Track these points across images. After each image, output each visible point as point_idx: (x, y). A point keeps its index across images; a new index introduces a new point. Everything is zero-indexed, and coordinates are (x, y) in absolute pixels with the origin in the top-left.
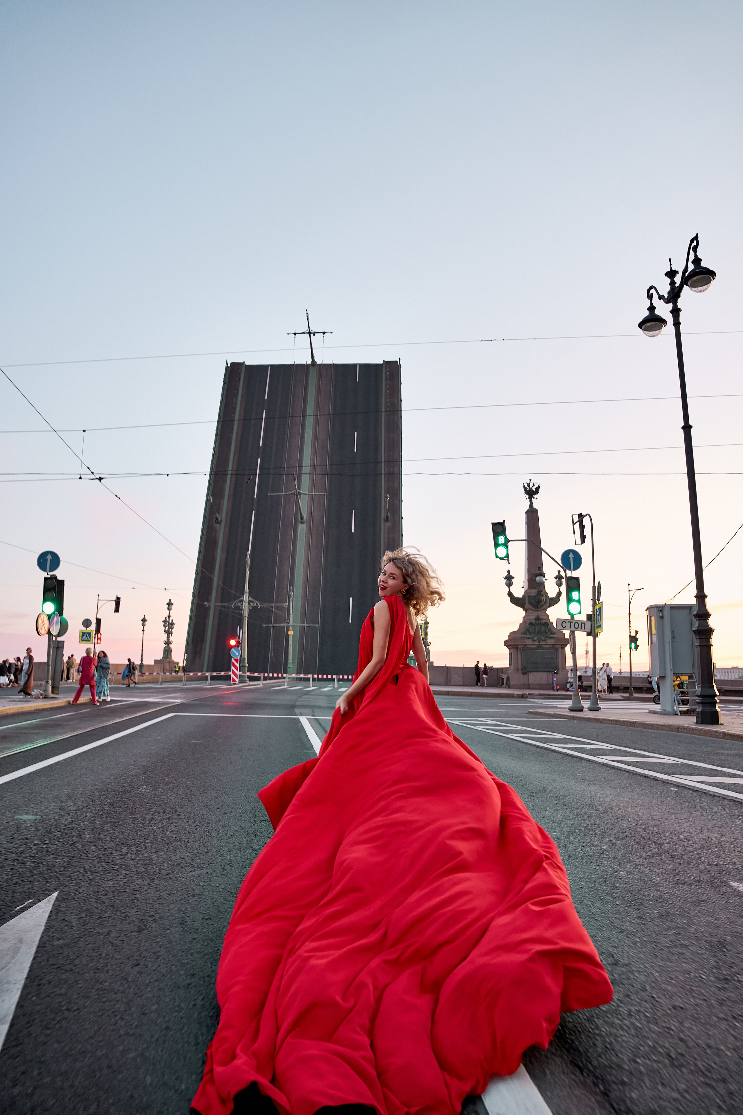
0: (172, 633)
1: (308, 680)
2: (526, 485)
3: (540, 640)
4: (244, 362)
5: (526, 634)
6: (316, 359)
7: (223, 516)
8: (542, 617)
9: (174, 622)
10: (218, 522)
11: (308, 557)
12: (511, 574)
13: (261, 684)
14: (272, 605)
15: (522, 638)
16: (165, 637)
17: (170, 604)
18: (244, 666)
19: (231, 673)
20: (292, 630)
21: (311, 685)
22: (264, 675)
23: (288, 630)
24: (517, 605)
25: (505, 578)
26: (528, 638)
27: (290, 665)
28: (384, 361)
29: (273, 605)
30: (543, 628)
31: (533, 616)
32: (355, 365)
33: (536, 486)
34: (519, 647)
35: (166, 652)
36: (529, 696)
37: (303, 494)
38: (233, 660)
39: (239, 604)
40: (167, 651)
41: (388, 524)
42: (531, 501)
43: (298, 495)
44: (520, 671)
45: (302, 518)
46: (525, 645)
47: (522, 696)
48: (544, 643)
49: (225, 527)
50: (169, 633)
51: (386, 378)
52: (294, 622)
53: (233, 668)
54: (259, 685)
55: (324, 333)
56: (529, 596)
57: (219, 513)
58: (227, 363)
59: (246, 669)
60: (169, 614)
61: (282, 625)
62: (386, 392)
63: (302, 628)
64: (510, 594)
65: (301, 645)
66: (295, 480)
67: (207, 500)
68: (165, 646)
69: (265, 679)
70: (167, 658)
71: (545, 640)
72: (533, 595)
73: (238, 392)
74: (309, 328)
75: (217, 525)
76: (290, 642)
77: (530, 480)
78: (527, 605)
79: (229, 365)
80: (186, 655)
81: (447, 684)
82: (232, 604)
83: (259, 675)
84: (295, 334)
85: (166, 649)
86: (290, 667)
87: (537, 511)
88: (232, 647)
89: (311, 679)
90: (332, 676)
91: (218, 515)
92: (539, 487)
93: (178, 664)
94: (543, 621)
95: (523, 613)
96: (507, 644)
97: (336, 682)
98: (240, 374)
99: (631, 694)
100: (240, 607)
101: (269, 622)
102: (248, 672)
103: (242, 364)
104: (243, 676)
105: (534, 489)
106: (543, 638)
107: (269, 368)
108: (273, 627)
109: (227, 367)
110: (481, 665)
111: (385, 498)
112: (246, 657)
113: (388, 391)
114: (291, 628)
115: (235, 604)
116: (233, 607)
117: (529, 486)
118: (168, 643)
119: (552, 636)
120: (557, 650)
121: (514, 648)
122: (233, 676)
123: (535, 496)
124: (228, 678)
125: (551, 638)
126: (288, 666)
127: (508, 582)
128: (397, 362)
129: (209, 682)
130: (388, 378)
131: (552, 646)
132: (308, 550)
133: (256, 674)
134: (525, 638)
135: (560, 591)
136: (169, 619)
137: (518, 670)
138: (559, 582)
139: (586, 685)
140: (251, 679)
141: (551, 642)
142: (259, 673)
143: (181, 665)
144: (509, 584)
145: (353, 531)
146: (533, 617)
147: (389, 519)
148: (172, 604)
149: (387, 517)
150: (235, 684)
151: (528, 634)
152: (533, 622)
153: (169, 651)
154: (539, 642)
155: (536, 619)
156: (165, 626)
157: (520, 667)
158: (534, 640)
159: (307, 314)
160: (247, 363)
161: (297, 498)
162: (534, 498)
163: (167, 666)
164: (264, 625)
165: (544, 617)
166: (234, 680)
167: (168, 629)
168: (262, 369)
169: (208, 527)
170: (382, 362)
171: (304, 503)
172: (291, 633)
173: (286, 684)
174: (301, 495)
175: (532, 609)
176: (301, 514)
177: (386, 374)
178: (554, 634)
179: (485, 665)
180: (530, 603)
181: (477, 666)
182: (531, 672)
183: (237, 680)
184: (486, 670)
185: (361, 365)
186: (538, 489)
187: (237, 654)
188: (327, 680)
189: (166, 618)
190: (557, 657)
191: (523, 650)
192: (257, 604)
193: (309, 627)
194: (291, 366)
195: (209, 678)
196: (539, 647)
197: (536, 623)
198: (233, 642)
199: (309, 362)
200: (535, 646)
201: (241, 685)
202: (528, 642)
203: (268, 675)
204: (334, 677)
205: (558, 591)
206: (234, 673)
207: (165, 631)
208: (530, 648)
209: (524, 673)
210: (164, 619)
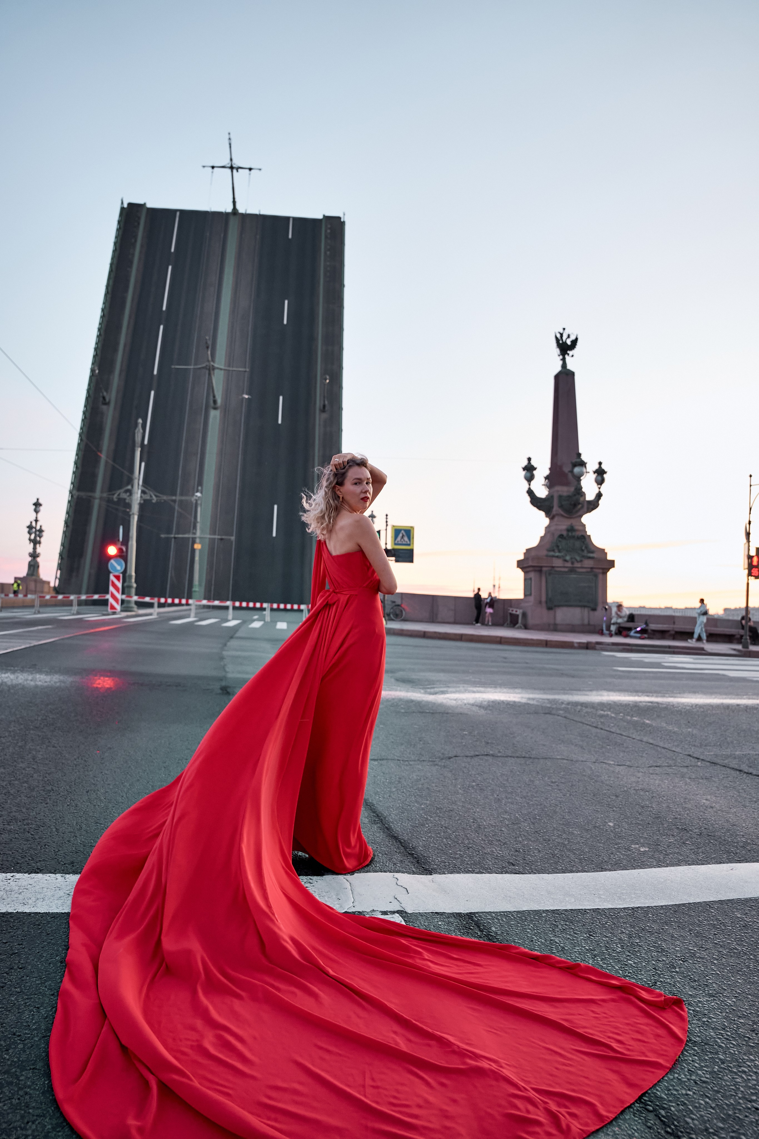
0: (40, 543)
1: (227, 608)
2: (558, 336)
3: (574, 560)
4: (145, 204)
5: (553, 551)
6: (238, 207)
7: (113, 395)
8: (576, 528)
9: (43, 528)
10: (106, 403)
11: (221, 453)
12: (533, 462)
13: (155, 613)
14: (174, 498)
15: (547, 556)
16: (30, 548)
17: (37, 505)
18: (130, 587)
19: (108, 597)
20: (200, 543)
21: (230, 617)
22: (159, 600)
23: (194, 542)
24: (539, 508)
25: (524, 469)
26: (557, 557)
27: (196, 588)
28: (324, 215)
29: (178, 498)
30: (578, 544)
31: (563, 525)
32: (287, 219)
33: (573, 338)
34: (544, 569)
35: (32, 568)
36: (598, 646)
37: (218, 368)
38: (112, 578)
39: (124, 496)
40: (34, 566)
41: (324, 416)
42: (564, 360)
43: (211, 369)
44: (544, 605)
45: (215, 402)
46: (553, 567)
47: (587, 646)
48: (579, 565)
49: (115, 409)
50: (35, 542)
51: (326, 237)
52: (202, 531)
53: (111, 589)
54: (151, 614)
55: (250, 169)
56: (560, 497)
57: (107, 391)
58: (122, 203)
59: (133, 591)
60: (36, 518)
61: (186, 536)
62: (325, 253)
63: (212, 541)
64: (530, 492)
65: (210, 563)
66: (208, 348)
67: (92, 371)
68: (30, 559)
69: (161, 605)
70: (32, 575)
71: (581, 561)
72: (565, 494)
73: (136, 241)
74: (231, 160)
75: (104, 407)
76: (197, 558)
77: (564, 329)
78: (556, 509)
79: (125, 206)
80: (59, 572)
81: (433, 619)
82: (113, 494)
83: (152, 601)
84: (213, 167)
85: (32, 563)
86: (195, 591)
87: (572, 374)
88: (111, 557)
89: (231, 608)
90: (261, 605)
91: (105, 394)
92: (577, 339)
93: (49, 583)
94: (580, 534)
95: (546, 521)
96: (520, 564)
97: (267, 613)
98: (139, 218)
99: (746, 646)
100: (125, 499)
101: (169, 532)
102: (136, 595)
103: (142, 206)
104: (129, 602)
105: (569, 342)
106: (578, 558)
107: (178, 214)
108: (175, 538)
109: (122, 209)
110: (484, 595)
111: (322, 382)
112: (133, 574)
113: (328, 253)
114: (198, 540)
115: (119, 495)
116: (115, 500)
117: (562, 335)
118: (34, 555)
119: (591, 555)
120: (596, 576)
121: (535, 571)
122: (111, 601)
123: (571, 353)
124: (105, 603)
125: (590, 558)
126: (194, 589)
127: (529, 475)
128: (339, 218)
129: (75, 608)
130: (329, 236)
131: (589, 570)
132: (222, 441)
133: (147, 599)
134: (553, 556)
135: (600, 492)
136: (36, 524)
137: (540, 602)
138: (600, 478)
139: (653, 628)
140: (141, 605)
141: (588, 563)
142: (152, 596)
143: (52, 585)
144: (530, 478)
145: (280, 422)
146: (564, 527)
147: (326, 409)
148: (40, 505)
149: (324, 406)
150: (114, 613)
151: (556, 551)
152: (565, 533)
153: (36, 567)
154: (573, 563)
155: (568, 530)
156: (30, 533)
157: (544, 599)
158: (566, 561)
159: (230, 139)
160: (149, 205)
161: (210, 374)
162: (568, 354)
163: (32, 586)
164: (163, 536)
165: (580, 528)
166: (113, 607)
167: (35, 537)
168: (168, 214)
169: (92, 409)
170: (320, 217)
171: (218, 381)
172: (197, 546)
173: (193, 614)
174: (216, 371)
175: (562, 516)
176: (214, 397)
177: (326, 231)
178: (593, 552)
179: (490, 595)
180: (561, 506)
181: (477, 596)
182: (559, 606)
183: (118, 607)
184: (493, 602)
185: (296, 220)
186: (575, 342)
187: (119, 568)
188: (254, 609)
189: (31, 522)
190: (596, 587)
191: (550, 574)
192: (151, 496)
193: (222, 539)
194: (206, 213)
195: (75, 603)
196: (572, 570)
197: (568, 535)
198: (112, 550)
199: (229, 209)
200: (566, 570)
201: (124, 614)
202: (558, 563)
203: (166, 601)
204: (265, 605)
205: (597, 491)
206: (113, 596)
207: (30, 540)
208: (561, 571)
209: (549, 608)
210: (28, 524)
